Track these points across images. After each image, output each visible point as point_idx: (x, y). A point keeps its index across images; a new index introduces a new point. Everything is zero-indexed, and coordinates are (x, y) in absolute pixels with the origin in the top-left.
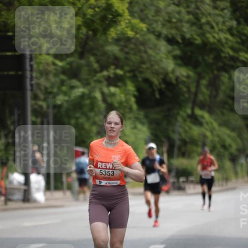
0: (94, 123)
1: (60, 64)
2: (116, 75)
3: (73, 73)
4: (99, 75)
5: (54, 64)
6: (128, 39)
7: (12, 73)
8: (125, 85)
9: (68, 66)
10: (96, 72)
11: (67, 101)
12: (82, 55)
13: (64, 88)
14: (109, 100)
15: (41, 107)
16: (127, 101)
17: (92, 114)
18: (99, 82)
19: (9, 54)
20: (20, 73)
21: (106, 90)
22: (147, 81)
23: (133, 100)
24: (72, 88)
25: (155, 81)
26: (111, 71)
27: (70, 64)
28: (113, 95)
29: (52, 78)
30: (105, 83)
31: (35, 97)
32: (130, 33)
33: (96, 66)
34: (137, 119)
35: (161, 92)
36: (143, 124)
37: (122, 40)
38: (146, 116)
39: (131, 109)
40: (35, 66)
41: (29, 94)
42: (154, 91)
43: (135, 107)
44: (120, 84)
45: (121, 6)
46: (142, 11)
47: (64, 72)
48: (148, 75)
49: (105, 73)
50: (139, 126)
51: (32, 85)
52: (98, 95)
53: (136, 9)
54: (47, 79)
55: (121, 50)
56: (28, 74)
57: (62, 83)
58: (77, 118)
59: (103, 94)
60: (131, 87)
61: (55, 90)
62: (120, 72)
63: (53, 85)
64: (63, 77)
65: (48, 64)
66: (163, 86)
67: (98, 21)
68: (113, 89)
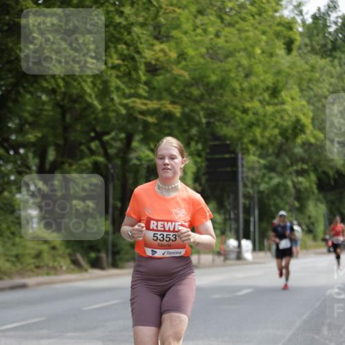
0: (287, 203)
1: (262, 162)
2: (302, 169)
3: (271, 168)
4: (291, 169)
5: (258, 162)
6: (311, 144)
7: (229, 169)
8: (309, 175)
9: (268, 164)
10: (288, 166)
11: (267, 188)
12: (278, 155)
13: (266, 179)
14: (298, 186)
15: (249, 193)
16: (311, 187)
17: (285, 197)
18: (290, 173)
19: (227, 156)
20: (234, 169)
21: (295, 179)
22: (325, 173)
23: (314, 186)
24: (271, 178)
25: (331, 173)
26: (299, 166)
27: (270, 162)
28: (301, 183)
29: (257, 172)
30: (294, 174)
31: (245, 186)
32: (312, 140)
33: (288, 161)
34: (318, 200)
35: (335, 180)
36: (322, 203)
37: (306, 144)
38: (324, 198)
39: (313, 193)
40: (245, 164)
41: (241, 184)
42: (330, 180)
43: (316, 191)
44: (305, 175)
45: (306, 121)
46: (321, 124)
47: (265, 167)
48: (325, 169)
49: (295, 168)
50: (319, 204)
51: (243, 178)
52: (290, 183)
53: (317, 123)
54: (253, 173)
55: (305, 151)
56: (240, 169)
57: (264, 175)
58: (274, 200)
59: (293, 182)
60: (313, 177)
61: (259, 181)
62: (305, 167)
63: (258, 177)
64: (264, 171)
65: (254, 162)
66: (337, 176)
67: (290, 131)
68: (300, 179)
